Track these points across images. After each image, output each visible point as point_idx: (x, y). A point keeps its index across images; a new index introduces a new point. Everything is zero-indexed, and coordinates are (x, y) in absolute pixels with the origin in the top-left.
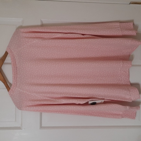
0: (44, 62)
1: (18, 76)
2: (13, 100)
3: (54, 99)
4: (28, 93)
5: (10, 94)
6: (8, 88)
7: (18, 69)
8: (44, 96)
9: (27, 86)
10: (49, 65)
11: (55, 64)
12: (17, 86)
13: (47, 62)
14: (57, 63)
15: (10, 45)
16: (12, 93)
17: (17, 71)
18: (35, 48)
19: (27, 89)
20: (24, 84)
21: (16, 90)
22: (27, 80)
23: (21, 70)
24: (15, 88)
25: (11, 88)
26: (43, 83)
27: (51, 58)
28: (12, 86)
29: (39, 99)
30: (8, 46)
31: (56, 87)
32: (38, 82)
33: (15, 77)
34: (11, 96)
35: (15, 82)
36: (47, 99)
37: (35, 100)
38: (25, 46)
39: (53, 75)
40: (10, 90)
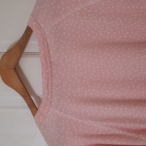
0: (113, 49)
1: (54, 82)
2: (43, 134)
3: (134, 134)
4: (75, 120)
5: (37, 122)
6: (33, 108)
7: (54, 67)
8: (111, 127)
9: (75, 105)
10: (124, 56)
11: (138, 55)
12: (53, 103)
13: (120, 49)
14: (143, 52)
15: (36, 12)
16: (41, 120)
17: (51, 71)
18: (91, 19)
19: (75, 110)
20: (68, 101)
21: (50, 113)
22: (73, 91)
23: (60, 68)
24: (48, 110)
25: (40, 109)
26: (109, 97)
27: (127, 41)
28: (41, 105)
29: (99, 133)
30: (32, 15)
31: (141, 108)
32: (98, 96)
33: (48, 86)
34: (39, 126)
35: (48, 94)
36: (117, 132)
37: (92, 136)
38: (69, 13)
39: (131, 79)
40: (38, 114)
